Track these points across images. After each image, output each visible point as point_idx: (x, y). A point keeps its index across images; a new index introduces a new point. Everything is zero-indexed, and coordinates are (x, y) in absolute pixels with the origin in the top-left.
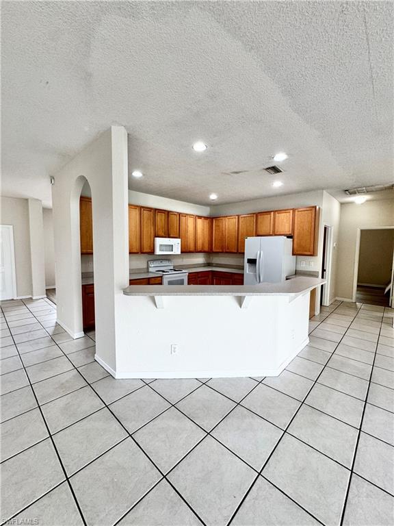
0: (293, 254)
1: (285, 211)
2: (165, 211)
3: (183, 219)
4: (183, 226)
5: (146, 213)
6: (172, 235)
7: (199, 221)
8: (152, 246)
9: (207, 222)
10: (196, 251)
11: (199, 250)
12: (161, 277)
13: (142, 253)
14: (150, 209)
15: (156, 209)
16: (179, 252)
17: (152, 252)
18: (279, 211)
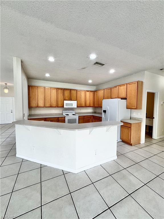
0: (127, 108)
1: (123, 85)
2: (69, 89)
3: (78, 93)
4: (78, 95)
5: (60, 91)
6: (72, 100)
7: (88, 93)
8: (63, 104)
9: (92, 94)
10: (86, 106)
11: (87, 106)
12: (65, 117)
13: (58, 107)
14: (61, 89)
15: (64, 89)
16: (76, 107)
17: (63, 106)
18: (120, 86)
